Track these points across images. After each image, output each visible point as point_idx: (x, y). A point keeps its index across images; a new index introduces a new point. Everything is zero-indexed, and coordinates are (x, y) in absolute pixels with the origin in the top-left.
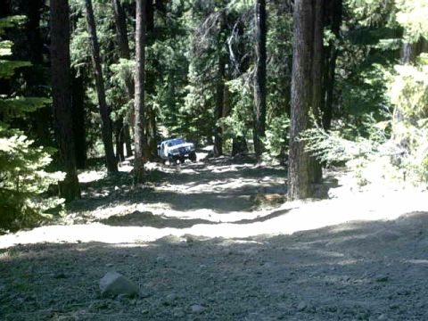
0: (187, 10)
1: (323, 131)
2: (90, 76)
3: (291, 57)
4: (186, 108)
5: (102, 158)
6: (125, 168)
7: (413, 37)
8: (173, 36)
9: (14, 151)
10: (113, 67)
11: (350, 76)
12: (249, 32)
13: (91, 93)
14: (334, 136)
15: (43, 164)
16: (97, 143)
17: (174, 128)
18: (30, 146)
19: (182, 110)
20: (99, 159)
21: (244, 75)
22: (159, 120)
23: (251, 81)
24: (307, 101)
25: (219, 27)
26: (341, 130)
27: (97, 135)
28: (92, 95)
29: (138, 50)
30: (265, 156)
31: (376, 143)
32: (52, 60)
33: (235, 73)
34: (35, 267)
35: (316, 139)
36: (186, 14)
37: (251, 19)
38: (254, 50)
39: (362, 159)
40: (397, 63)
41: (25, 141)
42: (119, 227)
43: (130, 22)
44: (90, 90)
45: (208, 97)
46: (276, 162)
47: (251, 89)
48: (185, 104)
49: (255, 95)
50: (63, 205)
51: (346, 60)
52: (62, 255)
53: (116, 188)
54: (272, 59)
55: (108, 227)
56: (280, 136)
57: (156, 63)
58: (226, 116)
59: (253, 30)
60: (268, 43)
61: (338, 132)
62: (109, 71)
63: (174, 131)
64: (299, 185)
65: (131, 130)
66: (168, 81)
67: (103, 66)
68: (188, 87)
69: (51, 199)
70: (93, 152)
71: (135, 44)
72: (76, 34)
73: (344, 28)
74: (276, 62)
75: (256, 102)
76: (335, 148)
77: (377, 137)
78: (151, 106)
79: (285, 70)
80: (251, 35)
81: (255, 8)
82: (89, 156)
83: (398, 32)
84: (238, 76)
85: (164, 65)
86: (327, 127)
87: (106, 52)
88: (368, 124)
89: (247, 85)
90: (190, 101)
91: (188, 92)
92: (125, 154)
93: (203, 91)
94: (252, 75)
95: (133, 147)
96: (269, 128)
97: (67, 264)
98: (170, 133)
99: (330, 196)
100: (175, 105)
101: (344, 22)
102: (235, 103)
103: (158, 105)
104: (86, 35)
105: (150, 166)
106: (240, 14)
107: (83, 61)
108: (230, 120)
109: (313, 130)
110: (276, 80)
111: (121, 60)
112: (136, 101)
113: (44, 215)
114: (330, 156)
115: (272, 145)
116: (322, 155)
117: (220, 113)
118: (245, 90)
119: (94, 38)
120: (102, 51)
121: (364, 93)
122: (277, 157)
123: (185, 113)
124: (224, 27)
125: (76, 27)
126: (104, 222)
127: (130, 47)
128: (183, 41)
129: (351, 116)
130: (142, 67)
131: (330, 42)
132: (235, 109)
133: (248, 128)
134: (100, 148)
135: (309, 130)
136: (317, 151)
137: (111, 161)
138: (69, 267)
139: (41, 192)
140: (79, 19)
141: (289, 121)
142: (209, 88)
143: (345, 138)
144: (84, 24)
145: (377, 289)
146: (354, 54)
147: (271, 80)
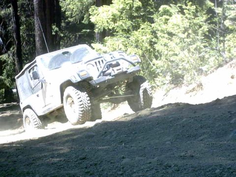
3: (35, 41)
7: (100, 29)
12: (10, 28)
21: (9, 52)
23: (13, 55)
33: (4, 51)
37: (10, 20)
38: (13, 37)
40: (93, 43)
47: (14, 59)
49: (16, 63)
51: (66, 41)
54: (24, 43)
59: (12, 26)
60: (21, 33)
73: (63, 24)
74: (27, 44)
75: (17, 67)
79: (32, 48)
80: (11, 30)
81: (12, 14)
83: (92, 26)
84: (6, 52)
89: (11, 57)
94: (14, 52)
101: (63, 21)
102: (5, 68)
106: (4, 18)
108: (2, 77)
110: (27, 54)
118: (10, 60)
131: (56, 32)
132: (5, 71)
145: (80, 163)
146: (70, 38)
147: (25, 54)
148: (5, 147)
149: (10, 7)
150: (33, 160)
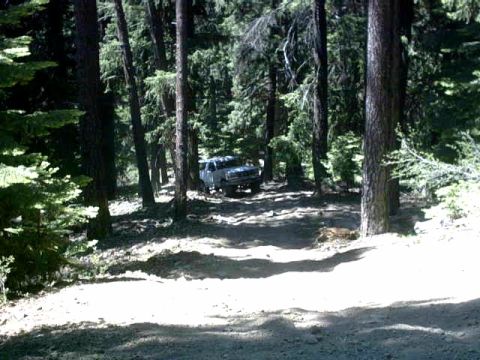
0: (228, 15)
2: (120, 92)
4: (230, 127)
5: (134, 186)
6: (162, 198)
10: (148, 80)
13: (121, 111)
16: (128, 169)
17: (216, 150)
18: (54, 175)
19: (224, 129)
20: (130, 188)
21: (301, 86)
22: (201, 142)
23: (311, 91)
27: (128, 159)
28: (124, 114)
29: (178, 57)
32: (78, 73)
33: (291, 84)
35: (406, 162)
36: (227, 19)
37: (308, 21)
41: (47, 169)
44: (121, 108)
45: (254, 114)
47: (311, 103)
48: (229, 122)
49: (315, 111)
50: (95, 249)
54: (334, 68)
58: (279, 135)
59: (312, 30)
60: (328, 49)
62: (144, 85)
63: (215, 155)
65: (168, 154)
66: (208, 97)
68: (232, 103)
70: (124, 179)
71: (176, 52)
72: (105, 42)
75: (316, 119)
78: (191, 125)
79: (349, 80)
81: (313, 8)
82: (119, 184)
84: (295, 88)
87: (138, 64)
89: (305, 98)
90: (235, 118)
91: (231, 109)
92: (161, 181)
94: (312, 87)
95: (169, 173)
98: (211, 156)
99: (416, 232)
100: (217, 124)
102: (292, 120)
103: (199, 124)
104: (116, 43)
106: (296, 16)
107: (112, 74)
108: (284, 138)
111: (158, 72)
115: (335, 168)
117: (272, 130)
118: (303, 105)
119: (127, 46)
122: (339, 183)
123: (228, 133)
125: (104, 34)
127: (168, 58)
128: (225, 50)
130: (184, 80)
132: (291, 127)
134: (132, 175)
137: (146, 189)
140: (109, 25)
141: (355, 140)
142: (257, 103)
144: (114, 30)
147: (333, 93)
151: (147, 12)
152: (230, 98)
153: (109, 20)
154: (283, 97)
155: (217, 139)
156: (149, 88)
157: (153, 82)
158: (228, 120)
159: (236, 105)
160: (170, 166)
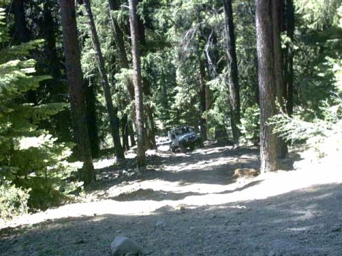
0: (171, 26)
1: (287, 116)
2: (98, 84)
3: (256, 58)
4: (176, 104)
5: (112, 149)
6: (130, 155)
8: (162, 48)
9: (42, 147)
10: (117, 76)
11: (306, 71)
12: (221, 41)
13: (100, 97)
14: (296, 119)
15: (66, 156)
16: (107, 137)
17: (168, 121)
18: (54, 142)
19: (173, 106)
20: (108, 150)
21: (221, 75)
22: (156, 116)
23: (227, 78)
24: (273, 92)
25: (197, 39)
26: (302, 115)
27: (106, 130)
28: (101, 99)
29: (134, 61)
30: (242, 139)
31: (330, 123)
32: (68, 73)
33: (213, 74)
34: (60, 237)
35: (281, 123)
36: (170, 30)
37: (221, 30)
38: (227, 55)
39: (319, 136)
41: (50, 139)
42: (127, 202)
43: (126, 39)
44: (100, 95)
45: (193, 95)
46: (250, 144)
47: (228, 86)
48: (176, 101)
49: (231, 91)
50: (82, 188)
51: (302, 57)
52: (82, 225)
53: (124, 171)
54: (242, 61)
55: (118, 202)
56: (252, 123)
57: (149, 71)
58: (208, 109)
59: (224, 38)
60: (237, 49)
61: (299, 116)
62: (114, 79)
63: (168, 124)
64: (269, 160)
65: (134, 125)
66: (161, 84)
67: (108, 76)
68: (176, 88)
69: (72, 183)
70: (105, 144)
71: (132, 56)
72: (85, 51)
73: (297, 32)
74: (245, 63)
75: (232, 96)
76: (298, 129)
77: (330, 118)
78: (148, 105)
79: (253, 69)
80: (223, 43)
81: (224, 22)
82: (101, 148)
84: (216, 76)
85: (156, 72)
86: (290, 112)
87: (109, 64)
88: (323, 108)
89: (223, 82)
90: (179, 99)
91: (177, 92)
92: (130, 144)
93: (189, 90)
94: (227, 75)
95: (136, 139)
96: (243, 117)
97: (86, 233)
98: (165, 125)
99: (295, 168)
100: (167, 103)
101: (296, 27)
102: (215, 99)
103: (154, 104)
104: (93, 51)
105: (150, 152)
106: (214, 27)
107: (92, 73)
108: (212, 112)
109: (279, 116)
110: (246, 78)
111: (123, 69)
112: (136, 101)
113: (68, 196)
114: (294, 136)
115: (247, 129)
116: (287, 135)
117: (204, 107)
118: (222, 87)
119: (100, 53)
120: (107, 64)
121: (318, 84)
122: (251, 140)
123: (176, 109)
124: (201, 38)
125: (84, 46)
126: (115, 198)
127: (129, 59)
128: (169, 52)
129: (309, 103)
130: (139, 75)
131: (287, 44)
132: (216, 103)
133: (227, 117)
134: (109, 141)
135: (276, 116)
136: (283, 132)
137: (119, 151)
138: (88, 234)
139: (64, 178)
140: (86, 39)
141: (259, 109)
142: (193, 88)
143: (305, 120)
144: (90, 43)
145: (332, 237)
146: (307, 53)
147: (243, 78)
148: (221, 209)
149: (222, 11)
150: (264, 229)
151: (112, 29)
152: (176, 85)
153: (87, 36)
154: (208, 83)
155: (168, 113)
156: (118, 81)
157: (120, 77)
158: (175, 99)
159: (180, 89)
160: (136, 133)
